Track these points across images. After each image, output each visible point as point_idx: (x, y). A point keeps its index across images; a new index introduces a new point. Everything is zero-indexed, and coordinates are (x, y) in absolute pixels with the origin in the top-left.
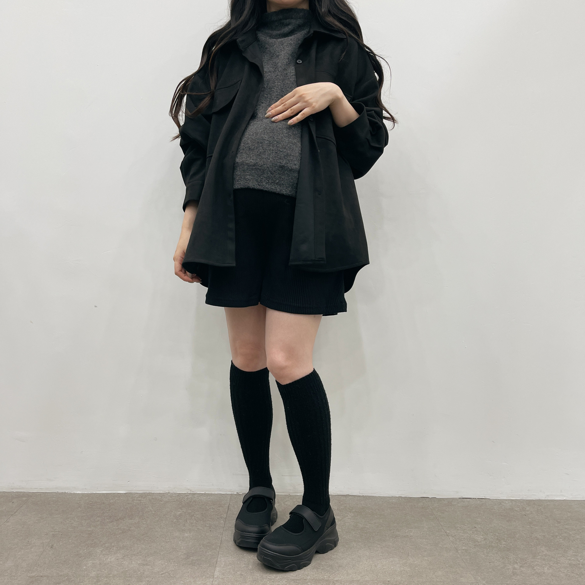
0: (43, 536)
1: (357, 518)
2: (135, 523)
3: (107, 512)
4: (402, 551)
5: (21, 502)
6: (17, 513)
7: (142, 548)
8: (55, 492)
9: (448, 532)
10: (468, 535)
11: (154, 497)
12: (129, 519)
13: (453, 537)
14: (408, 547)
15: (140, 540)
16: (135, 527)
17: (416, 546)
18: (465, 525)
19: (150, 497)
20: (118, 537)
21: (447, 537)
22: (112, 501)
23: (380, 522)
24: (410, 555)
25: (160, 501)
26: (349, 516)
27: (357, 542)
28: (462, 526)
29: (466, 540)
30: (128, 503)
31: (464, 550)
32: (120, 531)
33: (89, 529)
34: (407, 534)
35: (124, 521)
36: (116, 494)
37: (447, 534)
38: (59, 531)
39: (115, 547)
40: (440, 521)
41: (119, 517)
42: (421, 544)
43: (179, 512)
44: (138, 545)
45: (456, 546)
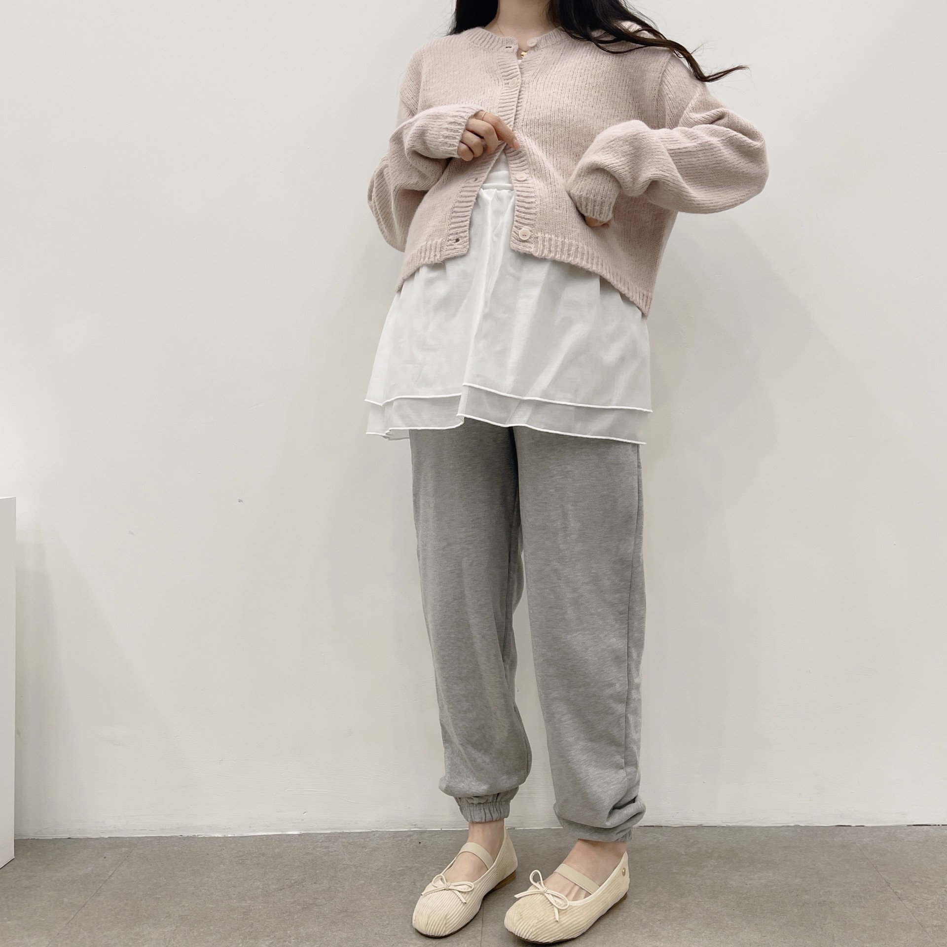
0: (163, 921)
1: (725, 870)
2: (324, 890)
3: (273, 870)
4: (820, 933)
5: (118, 856)
6: (112, 878)
7: (342, 938)
8: (176, 837)
9: (898, 891)
10: (938, 896)
11: (351, 841)
12: (312, 884)
13: (911, 901)
14: (831, 923)
15: (336, 923)
16: (324, 898)
17: (845, 921)
18: (929, 878)
19: (344, 840)
20: (296, 919)
21: (900, 902)
22: (277, 850)
23: (770, 876)
24: (836, 939)
25: (362, 848)
26: (709, 866)
27: (732, 916)
28: (923, 879)
29: (936, 908)
30: (307, 854)
31: (935, 926)
32: (299, 907)
33: (244, 904)
34: (823, 898)
35: (303, 887)
36: (283, 836)
37: (899, 896)
38: (191, 909)
39: (293, 938)
40: (881, 871)
41: (294, 880)
42: (853, 917)
43: (399, 867)
44: (334, 933)
45: (919, 919)
